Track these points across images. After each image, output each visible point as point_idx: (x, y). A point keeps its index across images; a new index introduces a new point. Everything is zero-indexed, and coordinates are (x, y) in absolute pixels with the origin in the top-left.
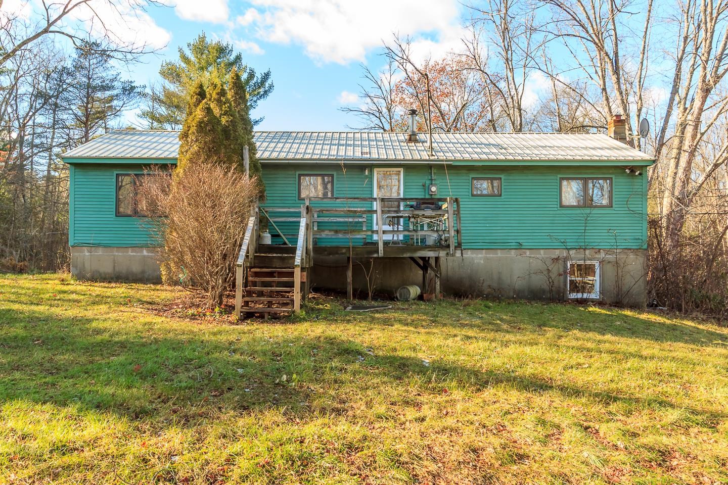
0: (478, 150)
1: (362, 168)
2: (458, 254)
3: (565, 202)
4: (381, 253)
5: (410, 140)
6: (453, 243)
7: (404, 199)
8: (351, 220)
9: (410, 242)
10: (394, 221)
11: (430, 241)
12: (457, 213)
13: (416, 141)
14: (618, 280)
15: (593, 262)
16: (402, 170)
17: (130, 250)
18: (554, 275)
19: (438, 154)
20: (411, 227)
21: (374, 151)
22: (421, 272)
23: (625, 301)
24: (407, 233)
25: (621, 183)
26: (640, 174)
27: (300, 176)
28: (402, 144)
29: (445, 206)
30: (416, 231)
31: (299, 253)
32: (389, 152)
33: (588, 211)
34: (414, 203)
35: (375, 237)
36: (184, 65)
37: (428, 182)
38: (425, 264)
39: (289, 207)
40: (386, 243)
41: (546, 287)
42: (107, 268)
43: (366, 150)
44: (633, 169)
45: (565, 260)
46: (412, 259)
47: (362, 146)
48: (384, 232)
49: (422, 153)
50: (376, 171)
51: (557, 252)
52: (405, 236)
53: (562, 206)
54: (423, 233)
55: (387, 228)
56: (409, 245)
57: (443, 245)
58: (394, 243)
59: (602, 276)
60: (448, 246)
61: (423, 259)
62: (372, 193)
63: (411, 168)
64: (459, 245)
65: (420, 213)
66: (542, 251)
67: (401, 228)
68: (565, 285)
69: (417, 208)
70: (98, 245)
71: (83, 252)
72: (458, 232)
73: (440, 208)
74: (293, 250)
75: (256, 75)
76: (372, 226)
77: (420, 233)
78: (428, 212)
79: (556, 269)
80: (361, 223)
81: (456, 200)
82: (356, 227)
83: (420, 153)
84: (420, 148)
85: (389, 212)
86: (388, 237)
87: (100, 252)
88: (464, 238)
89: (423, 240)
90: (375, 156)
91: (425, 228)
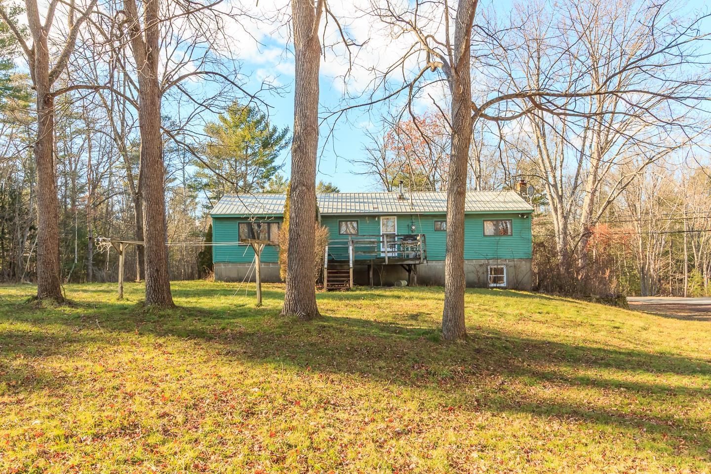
0: (438, 205)
1: (374, 217)
2: (425, 262)
3: (486, 234)
4: (387, 262)
5: (400, 198)
6: (422, 257)
7: (398, 236)
8: (369, 245)
9: (401, 257)
10: (392, 246)
11: (411, 256)
12: (424, 242)
13: (404, 199)
14: (516, 276)
15: (502, 266)
16: (396, 217)
17: (247, 264)
18: (480, 274)
19: (416, 208)
20: (402, 249)
21: (380, 206)
22: (407, 273)
23: (520, 287)
24: (399, 252)
25: (517, 222)
26: (527, 217)
27: (340, 222)
28: (395, 201)
29: (418, 238)
30: (404, 251)
31: (351, 262)
32: (389, 207)
33: (498, 238)
34: (403, 237)
35: (382, 255)
36: (222, 124)
37: (410, 224)
38: (409, 268)
39: (334, 239)
40: (389, 258)
41: (476, 280)
42: (234, 275)
43: (375, 206)
44: (523, 215)
45: (487, 265)
46: (402, 265)
47: (373, 203)
48: (388, 252)
49: (406, 207)
50: (381, 218)
51: (483, 261)
52: (398, 254)
53: (484, 236)
54: (408, 252)
55: (389, 249)
56: (400, 258)
57: (417, 258)
58: (393, 257)
59: (507, 274)
60: (420, 258)
61: (408, 265)
62: (379, 233)
63: (401, 216)
64: (425, 258)
65: (406, 242)
66: (474, 261)
67: (396, 250)
68: (487, 279)
69: (404, 239)
70: (229, 262)
71: (221, 266)
72: (425, 251)
73: (416, 239)
74: (348, 262)
75: (278, 130)
76: (380, 249)
77: (406, 252)
78: (410, 241)
79: (481, 270)
80: (375, 247)
81: (424, 235)
82: (371, 250)
83: (405, 208)
84: (405, 204)
85: (390, 242)
86: (390, 255)
87: (230, 266)
88: (428, 255)
89: (408, 256)
90: (381, 210)
91: (409, 249)
